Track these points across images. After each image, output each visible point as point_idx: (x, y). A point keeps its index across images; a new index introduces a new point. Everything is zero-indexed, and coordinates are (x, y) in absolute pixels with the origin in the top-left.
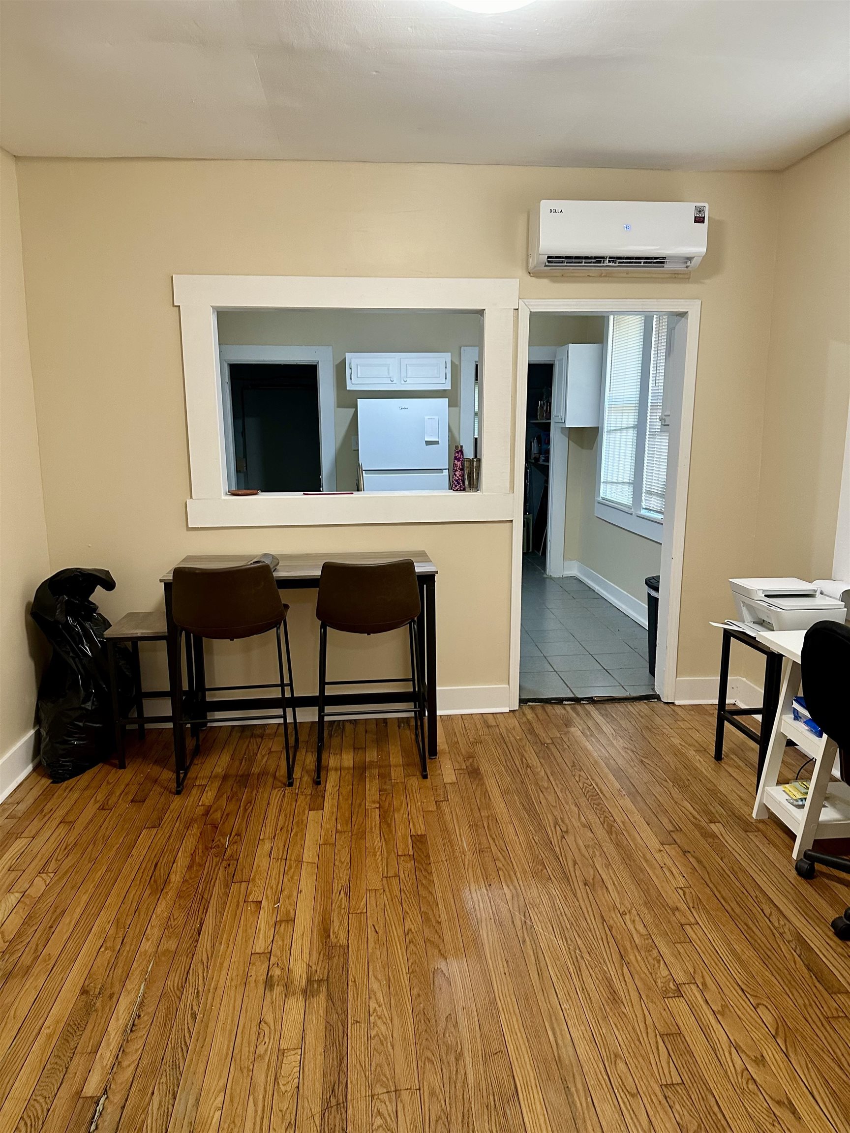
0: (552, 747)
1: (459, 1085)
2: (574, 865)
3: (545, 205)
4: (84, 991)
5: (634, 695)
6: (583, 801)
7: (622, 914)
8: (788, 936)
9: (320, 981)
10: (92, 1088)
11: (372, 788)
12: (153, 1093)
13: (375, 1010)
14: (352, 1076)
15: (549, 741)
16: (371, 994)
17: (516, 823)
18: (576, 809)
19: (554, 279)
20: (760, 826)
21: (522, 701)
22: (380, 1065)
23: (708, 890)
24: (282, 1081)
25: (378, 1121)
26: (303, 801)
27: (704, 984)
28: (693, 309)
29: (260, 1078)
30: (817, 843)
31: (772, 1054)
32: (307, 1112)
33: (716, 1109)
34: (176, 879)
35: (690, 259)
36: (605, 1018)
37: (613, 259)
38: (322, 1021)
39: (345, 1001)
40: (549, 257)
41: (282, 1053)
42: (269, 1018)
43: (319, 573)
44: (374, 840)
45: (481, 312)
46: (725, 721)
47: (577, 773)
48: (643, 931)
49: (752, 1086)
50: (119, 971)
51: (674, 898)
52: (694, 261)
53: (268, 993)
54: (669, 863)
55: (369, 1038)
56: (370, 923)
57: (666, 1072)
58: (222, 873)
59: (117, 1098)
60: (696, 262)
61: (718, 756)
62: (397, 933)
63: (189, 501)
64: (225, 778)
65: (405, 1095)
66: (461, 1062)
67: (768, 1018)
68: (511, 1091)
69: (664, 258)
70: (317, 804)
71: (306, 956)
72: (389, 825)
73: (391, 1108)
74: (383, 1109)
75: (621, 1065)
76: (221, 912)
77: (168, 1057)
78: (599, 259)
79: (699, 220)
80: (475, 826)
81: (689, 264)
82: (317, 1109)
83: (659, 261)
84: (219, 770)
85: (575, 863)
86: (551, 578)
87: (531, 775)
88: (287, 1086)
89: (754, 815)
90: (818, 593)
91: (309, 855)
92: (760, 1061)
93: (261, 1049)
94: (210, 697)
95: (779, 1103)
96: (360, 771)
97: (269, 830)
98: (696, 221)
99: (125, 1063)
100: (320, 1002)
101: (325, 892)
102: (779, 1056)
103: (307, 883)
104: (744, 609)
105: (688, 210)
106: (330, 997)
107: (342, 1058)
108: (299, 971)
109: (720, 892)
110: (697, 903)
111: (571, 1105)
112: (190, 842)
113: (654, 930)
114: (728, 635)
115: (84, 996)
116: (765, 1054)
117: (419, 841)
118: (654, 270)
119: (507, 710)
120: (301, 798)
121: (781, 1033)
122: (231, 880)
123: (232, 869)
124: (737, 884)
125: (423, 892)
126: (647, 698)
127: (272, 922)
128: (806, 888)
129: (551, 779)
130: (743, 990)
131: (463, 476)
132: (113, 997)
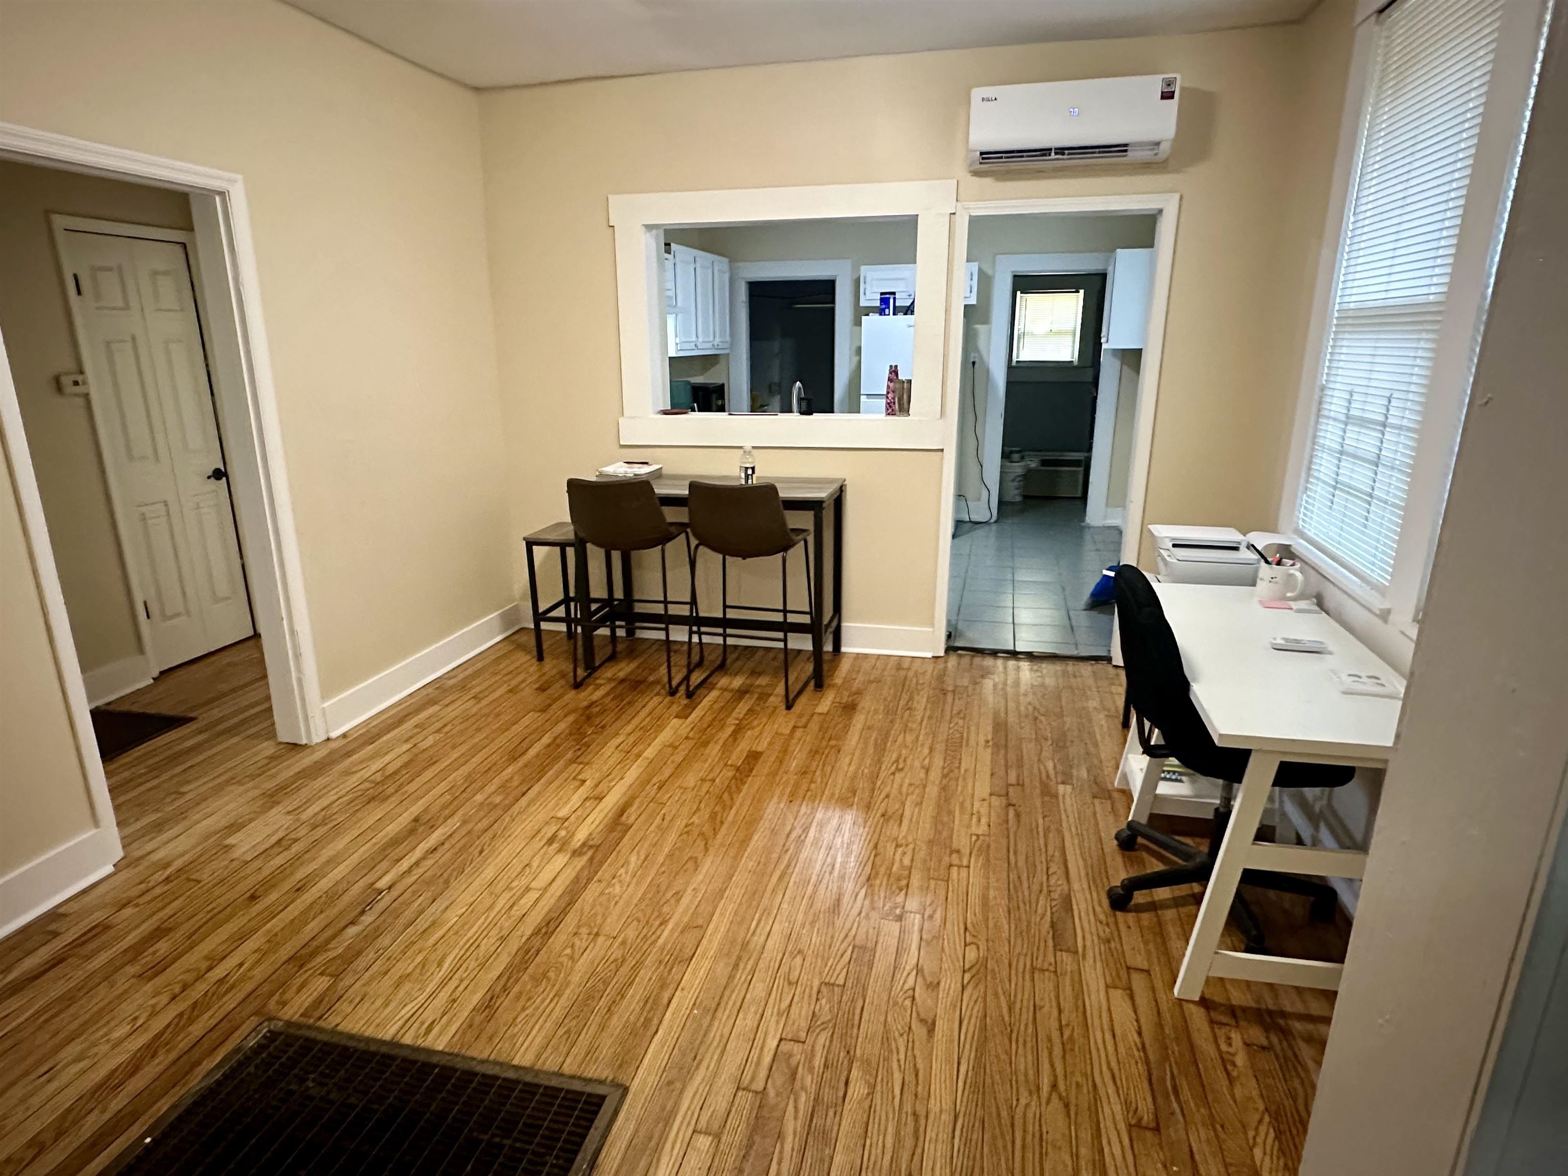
1: (648, 942)
2: (885, 798)
3: (977, 94)
4: (416, 820)
5: (1084, 653)
6: (940, 747)
7: (897, 846)
8: (1055, 895)
9: (591, 847)
10: (382, 884)
11: (742, 708)
13: (620, 876)
14: (568, 919)
15: (951, 688)
16: (627, 863)
17: (857, 754)
18: (927, 752)
20: (1116, 795)
21: (950, 649)
22: (596, 914)
23: (1004, 842)
24: (515, 908)
25: (568, 951)
26: (675, 708)
27: (931, 917)
28: (1170, 206)
29: (501, 902)
30: (1153, 817)
31: (950, 984)
32: (519, 933)
33: (858, 1011)
35: (1158, 144)
36: (813, 923)
37: (1060, 151)
38: (574, 874)
39: (601, 864)
40: (982, 154)
41: (528, 889)
42: (535, 864)
44: (714, 750)
45: (913, 218)
47: (957, 719)
48: (907, 862)
49: (908, 1003)
50: (447, 812)
51: (962, 841)
52: (1162, 146)
53: (545, 847)
54: (984, 810)
55: (602, 893)
56: (663, 812)
57: (837, 972)
58: (569, 755)
59: (395, 893)
60: (1165, 147)
62: (680, 823)
63: (621, 420)
64: (623, 681)
65: (601, 939)
66: (663, 927)
67: (971, 954)
68: (688, 952)
69: (1126, 145)
70: (683, 715)
71: (593, 826)
72: (735, 739)
73: (584, 945)
74: (578, 943)
75: (799, 959)
76: (548, 784)
77: (445, 875)
78: (1045, 152)
79: (1167, 96)
80: (814, 753)
81: (1155, 151)
82: (528, 933)
84: (622, 675)
85: (887, 796)
86: (1089, 527)
88: (516, 912)
89: (1115, 784)
90: (1243, 548)
91: (650, 753)
92: (934, 986)
93: (515, 884)
95: (923, 1021)
96: (742, 693)
97: (629, 728)
98: (1163, 98)
99: (414, 872)
100: (582, 861)
101: (644, 782)
102: (956, 986)
103: (633, 773)
105: (1155, 83)
106: (591, 859)
107: (571, 903)
108: (581, 836)
109: (1015, 845)
110: (985, 850)
111: (731, 977)
113: (918, 864)
115: (413, 824)
116: (942, 984)
117: (754, 757)
118: (1116, 160)
120: (675, 706)
121: (974, 971)
122: (573, 761)
123: (579, 753)
124: (1042, 841)
125: (726, 796)
126: (1097, 659)
127: (585, 797)
129: (924, 722)
130: (966, 929)
132: (433, 828)
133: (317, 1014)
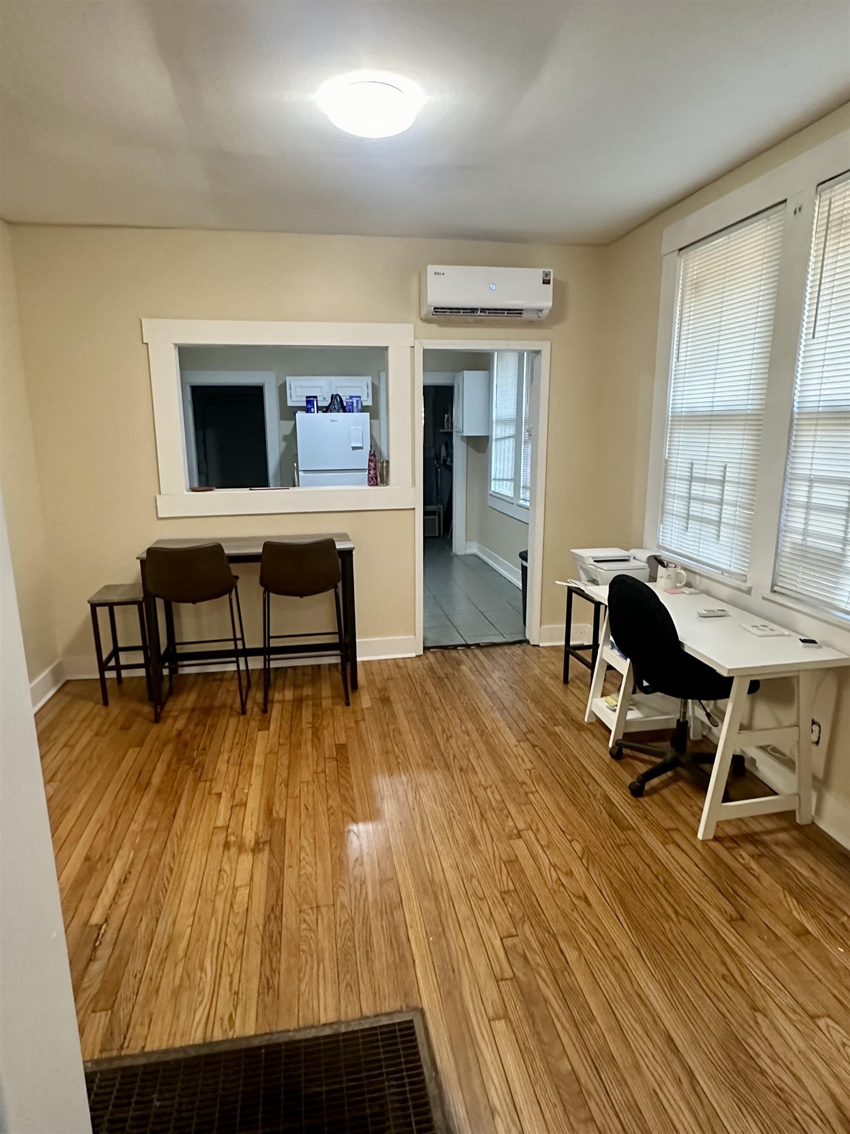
0: (446, 680)
1: (362, 900)
2: (454, 758)
3: (431, 269)
4: (87, 858)
5: (510, 640)
6: (465, 716)
7: (485, 789)
8: (599, 796)
9: (264, 843)
10: (96, 918)
11: (307, 715)
12: (141, 920)
13: (304, 858)
14: (286, 900)
15: (443, 676)
16: (301, 848)
17: (414, 732)
18: (459, 721)
19: (441, 324)
20: (591, 727)
21: (426, 649)
22: (306, 892)
23: (547, 770)
24: (235, 907)
25: (304, 926)
26: (254, 724)
27: (538, 830)
28: (545, 348)
29: (220, 904)
30: (625, 734)
31: (578, 870)
32: (253, 924)
33: (536, 903)
34: (156, 780)
35: (541, 311)
36: (467, 854)
37: (483, 310)
38: (265, 868)
39: (282, 854)
40: (435, 308)
41: (235, 889)
42: (227, 867)
43: (260, 550)
44: (307, 749)
45: (386, 348)
46: (570, 656)
47: (463, 696)
48: (498, 797)
49: (562, 889)
50: (114, 845)
51: (522, 776)
52: (543, 312)
53: (226, 851)
54: (521, 752)
55: (299, 876)
56: (302, 804)
57: (505, 883)
58: (191, 776)
59: (115, 922)
60: (546, 313)
61: (566, 681)
62: (322, 808)
63: (158, 497)
64: (193, 710)
65: (324, 910)
66: (364, 887)
67: (578, 847)
68: (396, 900)
69: (522, 310)
70: (264, 726)
71: (254, 828)
72: (319, 739)
73: (314, 918)
74: (308, 919)
75: (475, 881)
76: (190, 803)
77: (152, 897)
78: (473, 310)
79: (546, 282)
80: (383, 736)
81: (540, 315)
82: (261, 922)
83: (518, 312)
84: (189, 705)
85: (455, 757)
86: (456, 556)
87: (428, 700)
88: (240, 908)
89: (586, 720)
90: (632, 559)
91: (258, 760)
92: (570, 874)
93: (221, 887)
94: (180, 650)
95: (579, 897)
96: (299, 702)
97: (227, 745)
98: (544, 283)
99: (120, 902)
100: (264, 856)
101: (269, 785)
102: (582, 870)
103: (256, 779)
104: (581, 571)
105: (538, 274)
106: (271, 852)
107: (279, 891)
108: (249, 837)
109: (555, 770)
110: (540, 778)
111: (438, 907)
112: (166, 756)
113: (506, 797)
114: (571, 591)
115: (87, 863)
116: (573, 870)
117: (341, 748)
118: (515, 318)
119: (414, 655)
120: (252, 723)
121: (586, 855)
122: (198, 780)
123: (199, 773)
124: (568, 764)
125: (342, 781)
126: (520, 642)
127: (229, 807)
128: (616, 766)
129: (443, 702)
130: (563, 832)
131: (376, 474)
132: (110, 862)
133: (117, 1043)
